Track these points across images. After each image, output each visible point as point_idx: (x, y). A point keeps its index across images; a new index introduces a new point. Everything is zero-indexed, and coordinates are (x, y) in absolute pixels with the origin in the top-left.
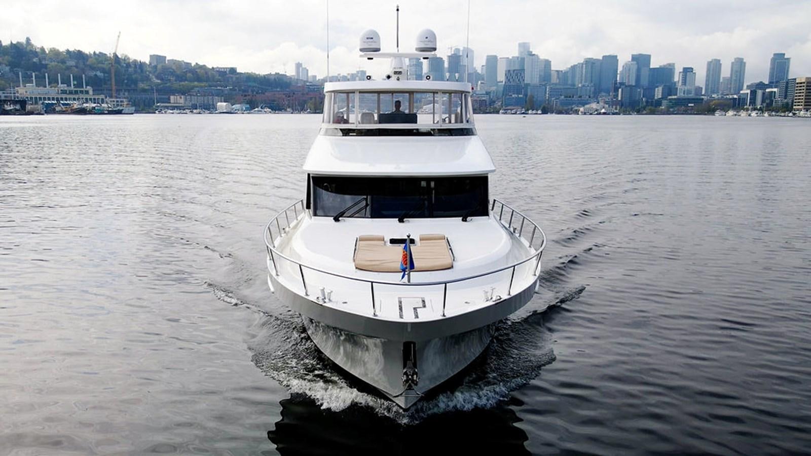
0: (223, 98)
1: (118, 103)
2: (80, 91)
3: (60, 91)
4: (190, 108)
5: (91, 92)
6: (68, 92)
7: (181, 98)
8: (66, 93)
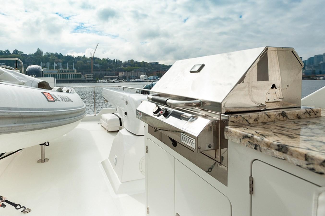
0: (146, 73)
1: (88, 77)
2: (70, 71)
3: (59, 71)
4: (122, 78)
5: (75, 71)
6: (63, 72)
7: (123, 73)
8: (62, 72)
